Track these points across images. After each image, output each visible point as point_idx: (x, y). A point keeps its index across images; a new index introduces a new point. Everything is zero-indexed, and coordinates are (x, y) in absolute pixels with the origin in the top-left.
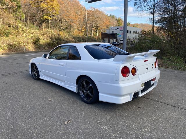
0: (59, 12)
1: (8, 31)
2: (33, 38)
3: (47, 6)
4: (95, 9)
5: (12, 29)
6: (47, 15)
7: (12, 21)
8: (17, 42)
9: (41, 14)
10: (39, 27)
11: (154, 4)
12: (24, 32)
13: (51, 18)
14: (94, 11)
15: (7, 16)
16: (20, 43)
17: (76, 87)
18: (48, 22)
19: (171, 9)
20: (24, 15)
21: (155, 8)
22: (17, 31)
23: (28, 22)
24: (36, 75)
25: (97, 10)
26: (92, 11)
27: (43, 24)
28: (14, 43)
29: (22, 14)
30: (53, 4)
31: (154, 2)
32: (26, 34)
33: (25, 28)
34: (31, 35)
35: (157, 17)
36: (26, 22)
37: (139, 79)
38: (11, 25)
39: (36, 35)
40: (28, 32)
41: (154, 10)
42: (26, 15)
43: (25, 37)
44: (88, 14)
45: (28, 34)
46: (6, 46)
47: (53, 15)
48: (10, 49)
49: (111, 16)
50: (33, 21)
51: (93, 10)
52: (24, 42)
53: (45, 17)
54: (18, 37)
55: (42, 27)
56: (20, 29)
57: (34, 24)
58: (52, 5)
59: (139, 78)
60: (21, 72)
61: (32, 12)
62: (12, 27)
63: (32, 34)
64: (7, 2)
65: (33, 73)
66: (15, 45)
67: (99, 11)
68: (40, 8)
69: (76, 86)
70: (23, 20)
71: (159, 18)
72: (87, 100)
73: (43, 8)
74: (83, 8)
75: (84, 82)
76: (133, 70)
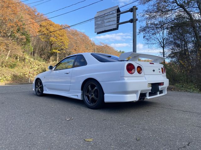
0: (68, 46)
1: (14, 63)
2: (40, 69)
3: (56, 40)
4: (105, 44)
5: (18, 62)
6: (56, 49)
7: (20, 53)
8: (23, 73)
9: (49, 48)
10: (47, 60)
11: (163, 38)
12: (31, 64)
13: (59, 52)
14: (103, 47)
15: (15, 48)
16: (25, 75)
17: (81, 94)
18: (56, 55)
19: (182, 44)
20: (33, 49)
21: (165, 42)
22: (23, 63)
23: (36, 55)
24: (40, 91)
25: (106, 46)
26: (102, 47)
27: (51, 58)
28: (19, 74)
29: (31, 47)
30: (63, 38)
31: (163, 36)
32: (32, 66)
33: (32, 59)
34: (37, 66)
35: (168, 51)
36: (33, 55)
37: (146, 79)
38: (18, 58)
39: (43, 66)
40: (35, 64)
41: (163, 43)
42: (34, 49)
43: (31, 68)
44: (97, 49)
45: (34, 66)
46: (10, 77)
47: (62, 49)
48: (14, 80)
49: (120, 51)
50: (41, 55)
51: (103, 45)
52: (29, 73)
53: (54, 51)
54: (24, 68)
55: (50, 61)
56: (27, 61)
57: (41, 57)
58: (61, 39)
59: (145, 77)
60: (24, 92)
61: (41, 46)
62: (18, 60)
63: (39, 66)
64: (17, 36)
65: (36, 89)
66: (20, 76)
67: (108, 47)
68: (49, 42)
69: (81, 92)
70: (31, 53)
71: (170, 53)
72: (92, 105)
73: (52, 42)
74: (92, 43)
75: (89, 86)
76: (139, 69)
